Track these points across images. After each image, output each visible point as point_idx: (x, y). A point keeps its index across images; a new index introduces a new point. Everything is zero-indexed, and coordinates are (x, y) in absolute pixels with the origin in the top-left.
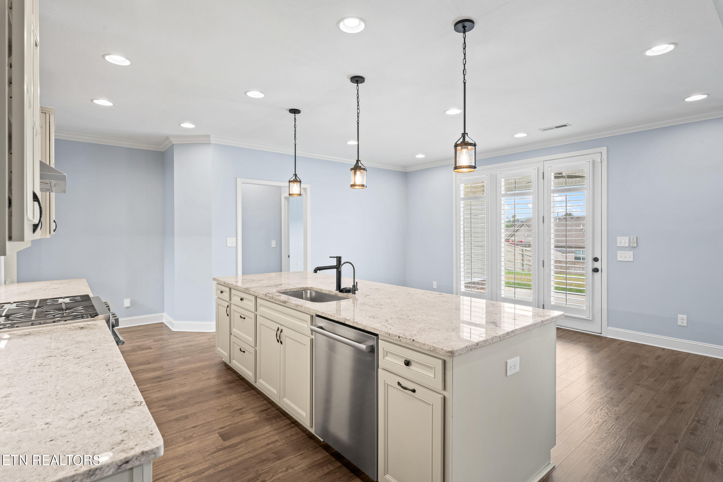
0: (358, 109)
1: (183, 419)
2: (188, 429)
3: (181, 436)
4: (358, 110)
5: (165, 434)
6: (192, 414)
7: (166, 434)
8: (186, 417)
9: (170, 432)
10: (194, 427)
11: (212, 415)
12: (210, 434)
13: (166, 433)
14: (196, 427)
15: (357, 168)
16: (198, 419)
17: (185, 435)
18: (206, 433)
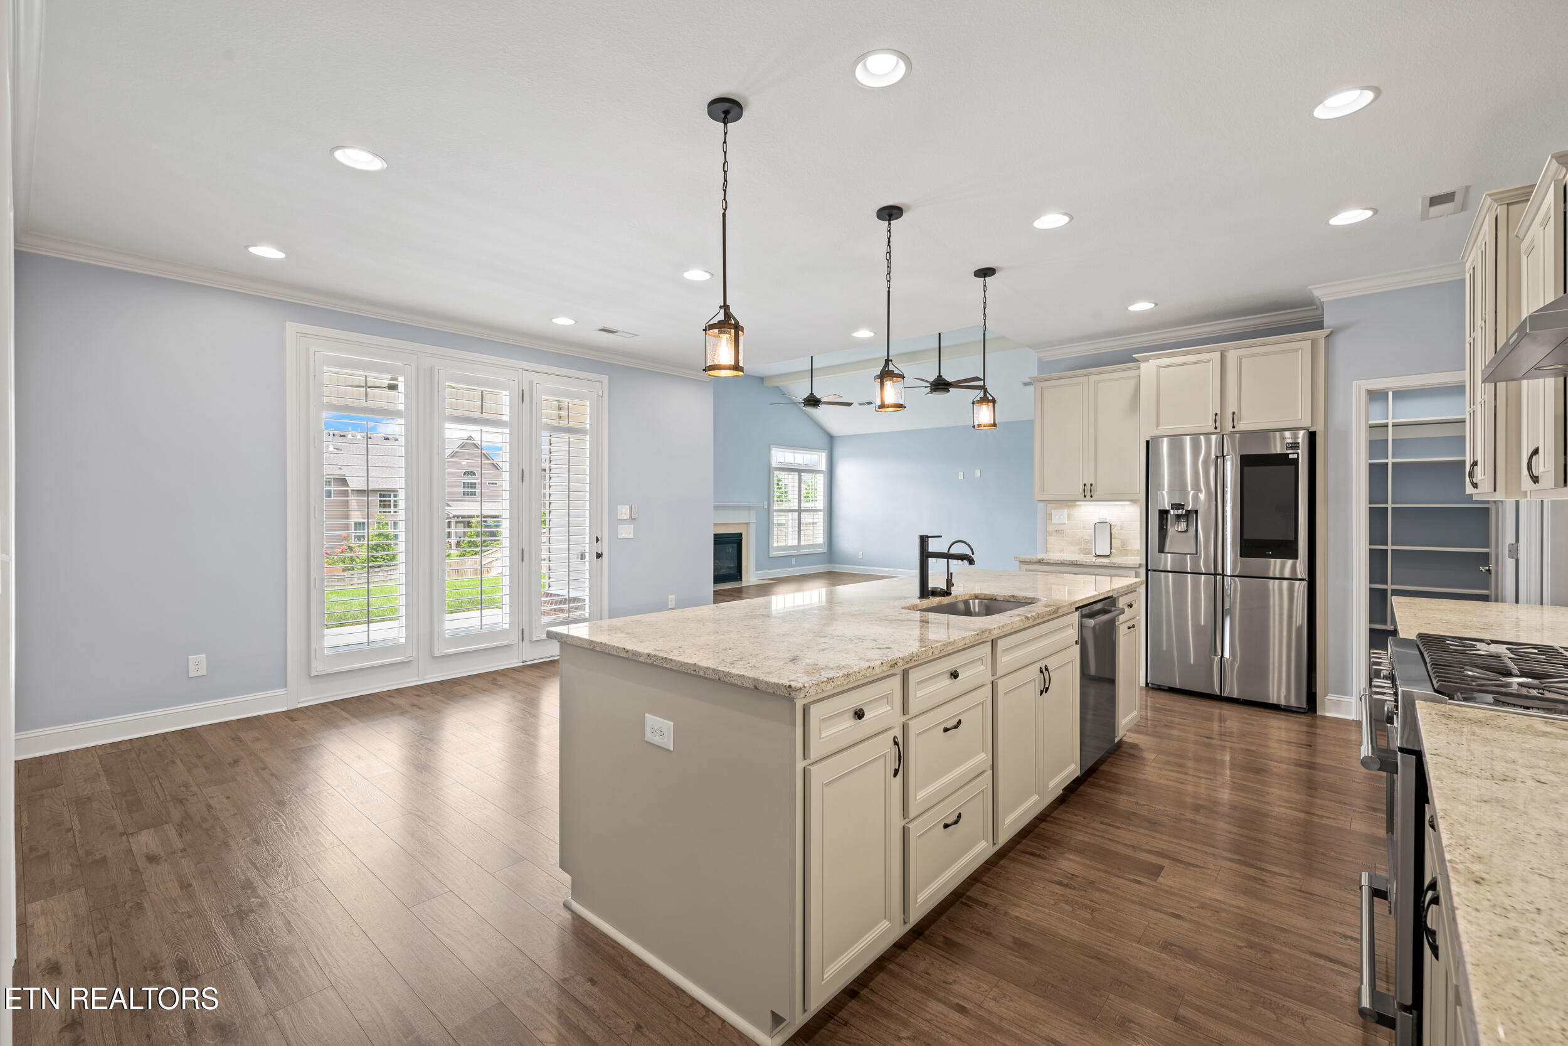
0: (889, 281)
1: (1179, 947)
2: (1192, 921)
3: (1218, 919)
4: (888, 279)
5: (1243, 945)
6: (1147, 944)
7: (1240, 944)
8: (1166, 946)
9: (1231, 941)
10: (1177, 916)
11: (1118, 911)
12: (1168, 889)
13: (1240, 947)
14: (1174, 914)
15: (886, 374)
16: (1151, 925)
17: (1211, 917)
18: (1172, 893)
